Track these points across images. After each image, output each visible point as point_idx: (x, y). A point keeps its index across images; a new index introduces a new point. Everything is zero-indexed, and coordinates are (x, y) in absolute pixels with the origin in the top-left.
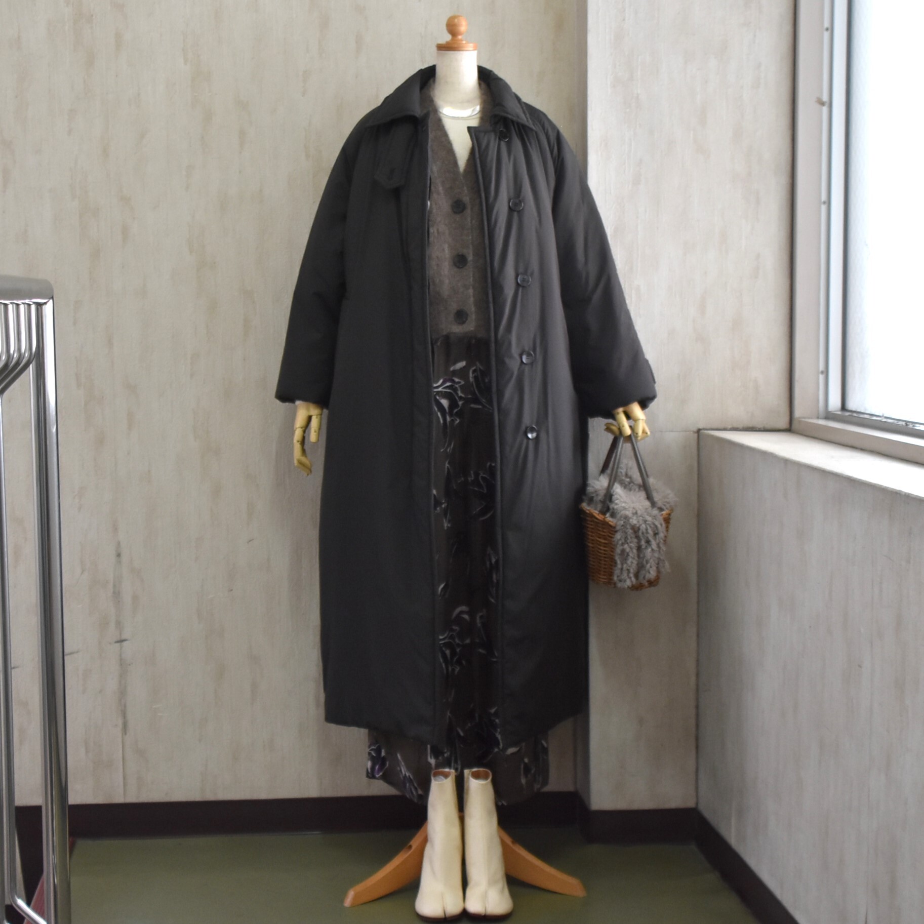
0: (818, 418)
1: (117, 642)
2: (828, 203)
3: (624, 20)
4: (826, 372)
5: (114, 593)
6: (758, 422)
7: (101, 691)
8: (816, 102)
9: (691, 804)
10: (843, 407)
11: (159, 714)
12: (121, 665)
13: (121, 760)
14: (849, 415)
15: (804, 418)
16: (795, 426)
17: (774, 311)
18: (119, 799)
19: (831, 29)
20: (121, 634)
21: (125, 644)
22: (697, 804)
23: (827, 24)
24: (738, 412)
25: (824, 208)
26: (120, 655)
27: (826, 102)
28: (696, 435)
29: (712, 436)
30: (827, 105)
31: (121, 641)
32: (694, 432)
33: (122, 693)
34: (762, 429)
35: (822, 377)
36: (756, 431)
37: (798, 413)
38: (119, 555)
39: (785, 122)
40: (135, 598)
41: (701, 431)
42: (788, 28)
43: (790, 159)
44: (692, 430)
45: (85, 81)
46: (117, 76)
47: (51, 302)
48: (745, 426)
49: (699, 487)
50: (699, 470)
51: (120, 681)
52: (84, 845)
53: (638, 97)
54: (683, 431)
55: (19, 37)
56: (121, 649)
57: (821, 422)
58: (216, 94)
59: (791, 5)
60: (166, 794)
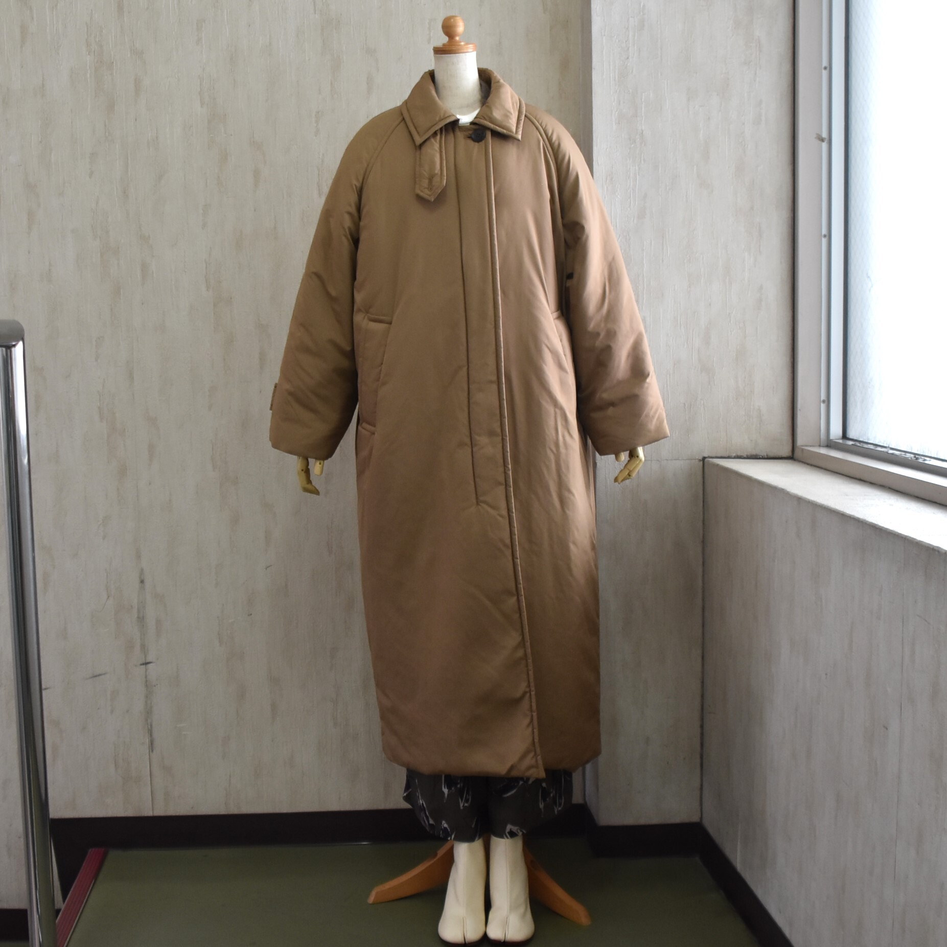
0: (820, 446)
1: (143, 664)
2: (829, 236)
3: (628, 58)
4: (828, 402)
5: (138, 617)
6: (762, 451)
7: (128, 711)
8: (816, 138)
9: (695, 819)
10: (845, 436)
11: (184, 733)
12: (146, 686)
13: (149, 775)
14: (852, 445)
15: (807, 446)
16: (798, 454)
17: (777, 341)
18: (148, 812)
19: (829, 68)
20: (145, 657)
21: (150, 666)
22: (701, 818)
23: (825, 63)
24: (742, 441)
25: (824, 241)
26: (146, 677)
27: (825, 138)
28: (701, 462)
29: (718, 465)
30: (826, 141)
31: (147, 664)
32: (700, 460)
33: (148, 712)
34: (766, 457)
35: (823, 406)
36: (760, 458)
37: (800, 441)
38: (142, 582)
39: (785, 157)
40: (159, 623)
41: (706, 460)
42: (787, 67)
44: (697, 458)
45: (105, 126)
46: (136, 120)
47: (21, 343)
48: (748, 454)
49: (704, 514)
50: (704, 498)
51: (146, 702)
52: (114, 855)
53: (642, 133)
54: (688, 459)
55: (43, 85)
56: (146, 672)
57: (823, 451)
58: (231, 135)
59: (790, 44)
60: (192, 808)
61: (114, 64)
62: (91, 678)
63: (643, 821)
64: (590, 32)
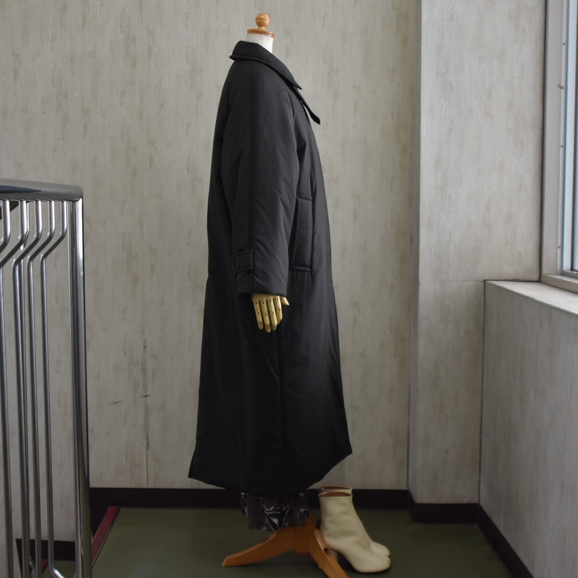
0: (557, 274)
1: (144, 397)
2: (564, 146)
3: (443, 38)
4: (562, 247)
5: (142, 368)
6: (520, 276)
7: (134, 425)
8: (557, 86)
10: (572, 269)
11: (167, 439)
12: (146, 410)
13: (146, 464)
14: (577, 274)
15: (549, 274)
16: (543, 279)
17: (531, 210)
18: (144, 486)
19: (567, 44)
20: (146, 392)
21: (148, 398)
23: (564, 41)
24: (509, 270)
25: (562, 149)
26: (146, 404)
27: (563, 87)
28: (483, 283)
29: (493, 285)
30: (564, 88)
31: (146, 396)
32: (483, 282)
33: (146, 425)
34: (523, 281)
35: (559, 250)
36: (519, 281)
37: (544, 271)
38: (145, 347)
39: (539, 98)
40: (154, 372)
41: (486, 281)
42: (540, 43)
43: (541, 120)
44: (481, 280)
45: (130, 75)
46: (148, 72)
47: (81, 200)
48: (512, 279)
49: (484, 314)
50: (484, 305)
51: (145, 419)
52: (124, 511)
53: (451, 83)
54: (475, 281)
55: (95, 51)
56: (146, 401)
57: (559, 277)
58: (204, 82)
59: (543, 30)
60: (171, 484)
61: (136, 39)
62: (113, 404)
63: (443, 501)
64: (420, 22)
